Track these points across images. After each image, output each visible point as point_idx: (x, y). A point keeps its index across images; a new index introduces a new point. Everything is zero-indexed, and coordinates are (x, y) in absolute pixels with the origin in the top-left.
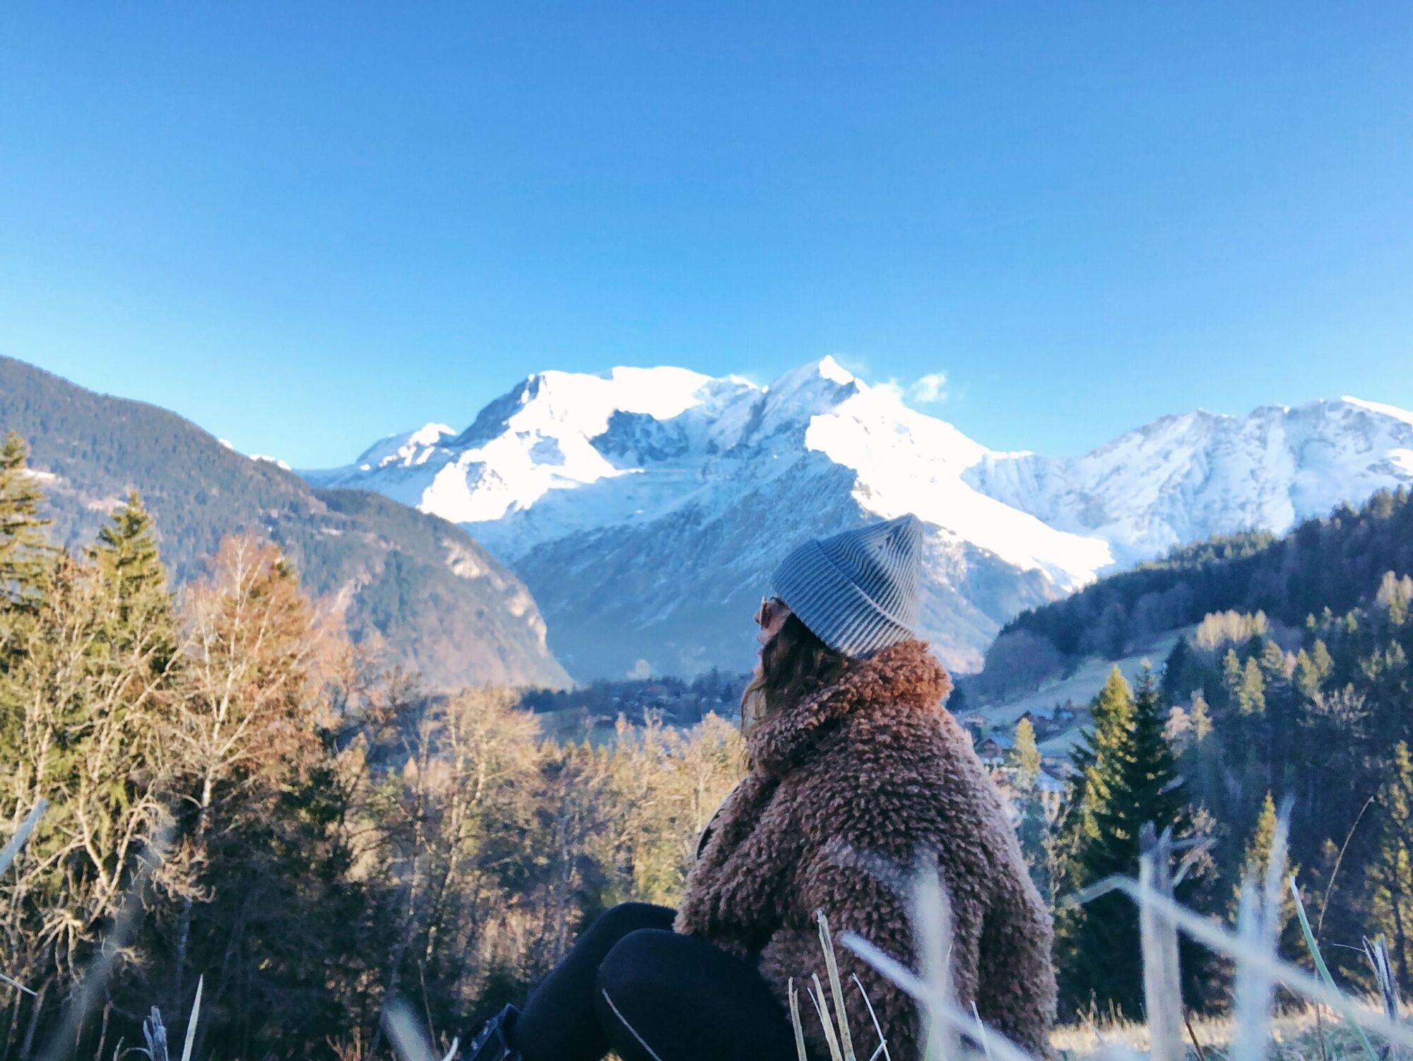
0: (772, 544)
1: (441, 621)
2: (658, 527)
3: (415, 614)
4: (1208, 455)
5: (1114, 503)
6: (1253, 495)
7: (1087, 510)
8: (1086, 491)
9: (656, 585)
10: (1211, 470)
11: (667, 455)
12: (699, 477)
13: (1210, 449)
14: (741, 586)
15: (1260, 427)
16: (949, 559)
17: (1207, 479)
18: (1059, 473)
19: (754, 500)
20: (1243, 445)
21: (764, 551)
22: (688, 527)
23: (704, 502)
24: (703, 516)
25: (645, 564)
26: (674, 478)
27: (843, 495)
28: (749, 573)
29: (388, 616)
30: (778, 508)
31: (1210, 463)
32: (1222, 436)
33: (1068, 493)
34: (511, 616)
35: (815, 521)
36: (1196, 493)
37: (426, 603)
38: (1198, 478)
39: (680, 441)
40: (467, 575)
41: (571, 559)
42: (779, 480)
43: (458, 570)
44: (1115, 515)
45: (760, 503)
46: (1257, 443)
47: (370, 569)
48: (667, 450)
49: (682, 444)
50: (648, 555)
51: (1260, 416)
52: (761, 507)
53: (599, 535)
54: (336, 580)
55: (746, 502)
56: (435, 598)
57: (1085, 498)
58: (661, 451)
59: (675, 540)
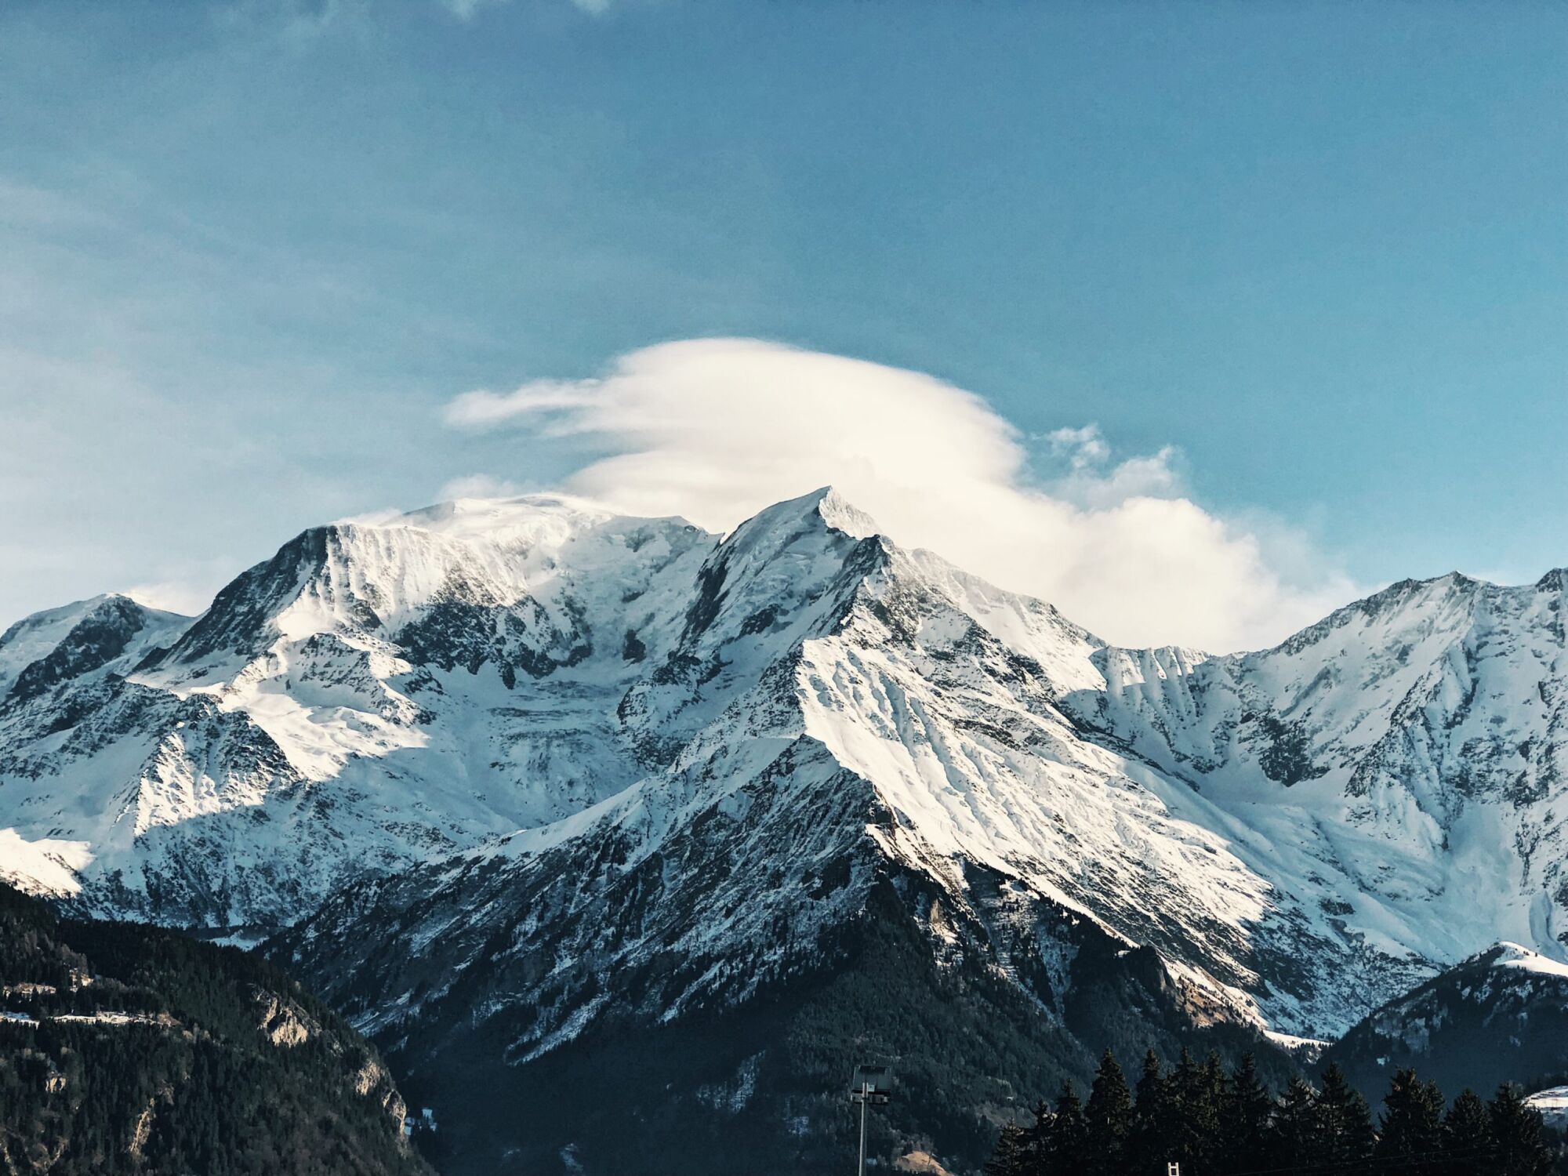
0: (743, 909)
1: (277, 1148)
2: (554, 862)
3: (242, 1143)
4: (1469, 656)
5: (1318, 741)
6: (1541, 728)
7: (1275, 750)
8: (1275, 715)
9: (556, 970)
10: (1475, 682)
11: (553, 665)
12: (615, 720)
13: (1473, 644)
14: (694, 987)
15: (1554, 606)
16: (1017, 933)
17: (1468, 699)
18: (1231, 683)
19: (712, 822)
20: (1527, 637)
21: (728, 923)
22: (605, 866)
23: (630, 818)
24: (628, 847)
25: (538, 934)
26: (569, 723)
27: (851, 828)
28: (705, 962)
29: (207, 1154)
30: (751, 842)
31: (1472, 670)
32: (1494, 620)
33: (1246, 719)
34: (356, 1098)
35: (808, 877)
36: (1449, 725)
37: (254, 1124)
38: (1452, 699)
39: (576, 635)
40: (291, 1042)
41: (412, 918)
42: (751, 787)
43: (277, 1036)
44: (1318, 763)
45: (720, 826)
46: (1550, 635)
47: (174, 1078)
48: (554, 655)
49: (581, 642)
50: (540, 918)
51: (1554, 587)
52: (723, 833)
53: (456, 872)
54: (134, 1104)
55: (700, 821)
56: (265, 1112)
57: (1273, 728)
58: (543, 657)
59: (584, 890)
